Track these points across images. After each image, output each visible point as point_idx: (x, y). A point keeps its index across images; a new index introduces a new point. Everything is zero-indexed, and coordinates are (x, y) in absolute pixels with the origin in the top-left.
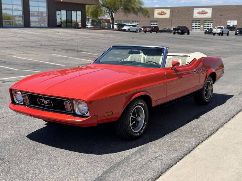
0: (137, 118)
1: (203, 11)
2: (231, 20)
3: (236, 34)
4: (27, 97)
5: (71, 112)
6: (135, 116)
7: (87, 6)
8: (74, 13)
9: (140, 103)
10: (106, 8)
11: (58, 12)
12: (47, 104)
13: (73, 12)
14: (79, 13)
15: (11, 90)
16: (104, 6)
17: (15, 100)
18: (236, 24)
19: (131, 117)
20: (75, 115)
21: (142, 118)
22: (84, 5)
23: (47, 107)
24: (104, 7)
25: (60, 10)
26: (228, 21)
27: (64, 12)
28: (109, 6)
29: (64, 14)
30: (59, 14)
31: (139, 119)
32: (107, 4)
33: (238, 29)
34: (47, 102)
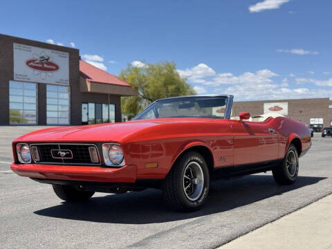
0: (193, 180)
1: (275, 107)
2: (315, 118)
3: (323, 136)
4: (37, 151)
5: (99, 163)
6: (190, 177)
7: (122, 98)
8: (105, 107)
9: (197, 159)
10: (148, 101)
11: (84, 106)
12: (65, 156)
13: (103, 105)
14: (112, 107)
15: (15, 145)
16: (144, 97)
17: (20, 159)
18: (322, 123)
19: (185, 178)
20: (104, 166)
21: (200, 181)
22: (118, 97)
23: (66, 161)
24: (145, 100)
25: (87, 103)
26: (311, 119)
27: (92, 106)
28: (151, 97)
29: (91, 109)
30: (85, 108)
31: (196, 181)
32: (148, 95)
33: (325, 129)
34: (64, 154)
